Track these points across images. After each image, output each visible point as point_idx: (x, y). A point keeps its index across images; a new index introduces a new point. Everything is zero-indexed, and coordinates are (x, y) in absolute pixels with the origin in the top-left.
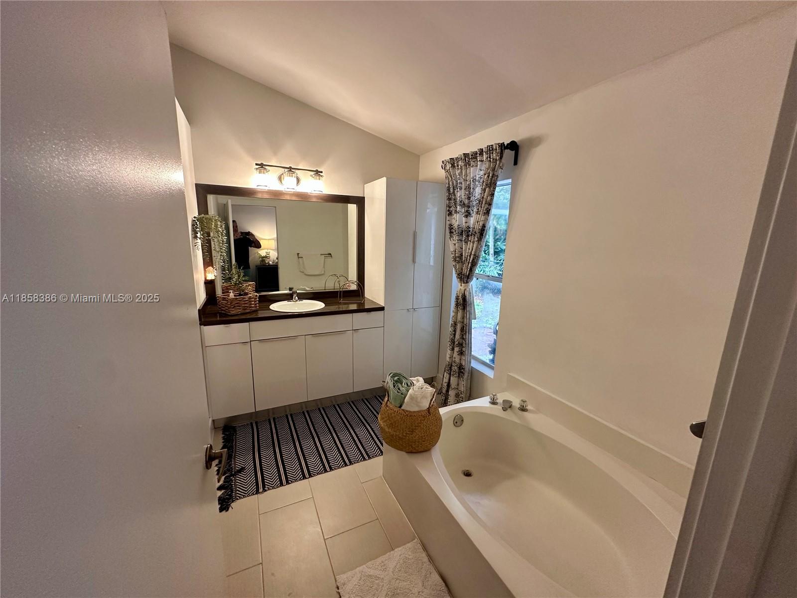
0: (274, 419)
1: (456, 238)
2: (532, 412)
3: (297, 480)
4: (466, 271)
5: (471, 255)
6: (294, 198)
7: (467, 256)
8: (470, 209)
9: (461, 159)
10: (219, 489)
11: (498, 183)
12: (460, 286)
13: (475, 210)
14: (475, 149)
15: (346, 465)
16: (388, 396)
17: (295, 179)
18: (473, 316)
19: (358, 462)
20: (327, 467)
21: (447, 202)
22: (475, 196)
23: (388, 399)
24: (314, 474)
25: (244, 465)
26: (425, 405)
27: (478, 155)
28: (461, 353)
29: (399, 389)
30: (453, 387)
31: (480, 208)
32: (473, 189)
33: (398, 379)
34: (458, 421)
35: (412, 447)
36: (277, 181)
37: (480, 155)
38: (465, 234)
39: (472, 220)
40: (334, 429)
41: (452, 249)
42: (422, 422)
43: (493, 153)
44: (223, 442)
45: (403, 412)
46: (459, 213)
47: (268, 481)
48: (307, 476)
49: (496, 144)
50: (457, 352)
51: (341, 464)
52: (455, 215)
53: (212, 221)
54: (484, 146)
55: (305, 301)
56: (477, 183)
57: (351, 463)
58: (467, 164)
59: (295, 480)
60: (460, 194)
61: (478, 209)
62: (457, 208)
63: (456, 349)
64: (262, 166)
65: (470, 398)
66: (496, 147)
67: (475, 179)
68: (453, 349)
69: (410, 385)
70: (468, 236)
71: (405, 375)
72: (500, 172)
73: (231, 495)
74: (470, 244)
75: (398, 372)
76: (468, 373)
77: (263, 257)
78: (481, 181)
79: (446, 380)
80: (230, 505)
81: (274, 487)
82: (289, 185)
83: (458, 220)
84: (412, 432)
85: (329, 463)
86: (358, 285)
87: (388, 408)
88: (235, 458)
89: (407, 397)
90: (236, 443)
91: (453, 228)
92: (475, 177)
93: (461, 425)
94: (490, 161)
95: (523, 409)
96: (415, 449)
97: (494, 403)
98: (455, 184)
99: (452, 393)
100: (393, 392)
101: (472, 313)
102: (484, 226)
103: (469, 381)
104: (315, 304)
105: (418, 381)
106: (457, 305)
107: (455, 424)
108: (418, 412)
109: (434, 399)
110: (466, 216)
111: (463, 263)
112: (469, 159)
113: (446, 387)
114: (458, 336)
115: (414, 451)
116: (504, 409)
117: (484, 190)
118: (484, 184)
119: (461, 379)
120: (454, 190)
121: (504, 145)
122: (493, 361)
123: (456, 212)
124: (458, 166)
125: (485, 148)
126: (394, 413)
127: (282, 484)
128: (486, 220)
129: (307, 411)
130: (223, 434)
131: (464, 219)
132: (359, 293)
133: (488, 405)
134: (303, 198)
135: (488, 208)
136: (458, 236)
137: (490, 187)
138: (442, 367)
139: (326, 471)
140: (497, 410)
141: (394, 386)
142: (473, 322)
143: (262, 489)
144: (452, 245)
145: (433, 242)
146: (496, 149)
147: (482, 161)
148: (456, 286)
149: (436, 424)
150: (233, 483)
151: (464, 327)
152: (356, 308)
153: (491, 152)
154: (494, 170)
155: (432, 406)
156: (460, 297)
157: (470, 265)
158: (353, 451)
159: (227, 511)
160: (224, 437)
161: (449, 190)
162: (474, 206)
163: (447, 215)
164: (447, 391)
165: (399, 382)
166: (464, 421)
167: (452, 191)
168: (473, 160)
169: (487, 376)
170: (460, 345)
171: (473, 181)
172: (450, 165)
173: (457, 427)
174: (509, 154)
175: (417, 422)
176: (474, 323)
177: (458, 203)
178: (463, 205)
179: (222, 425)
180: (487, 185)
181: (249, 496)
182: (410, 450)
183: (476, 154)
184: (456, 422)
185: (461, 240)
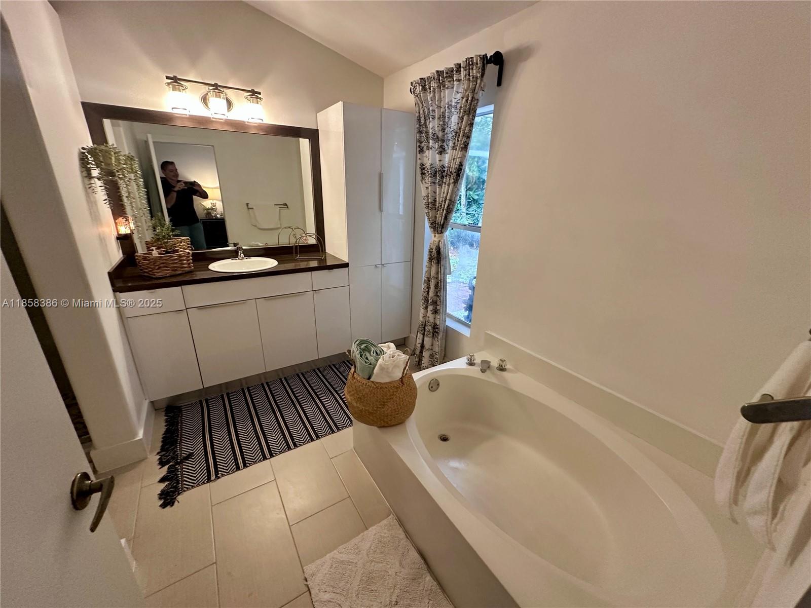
0: (228, 394)
1: (428, 180)
2: (511, 371)
3: (256, 462)
4: (440, 219)
5: (446, 200)
6: (226, 128)
7: (442, 201)
8: (445, 144)
9: (434, 78)
10: (162, 480)
11: (479, 111)
12: (433, 237)
13: (451, 144)
14: (451, 65)
15: (312, 440)
16: (355, 367)
17: (225, 101)
18: (447, 271)
19: (326, 435)
20: (291, 444)
21: (418, 135)
22: (450, 128)
23: (355, 370)
24: (276, 454)
25: (193, 450)
26: (398, 374)
27: (455, 72)
28: (436, 312)
29: (367, 358)
30: (427, 348)
31: (457, 142)
32: (449, 118)
33: (366, 347)
34: (434, 385)
35: (384, 421)
36: (201, 105)
37: (456, 72)
38: (438, 174)
39: (447, 158)
40: (298, 401)
41: (424, 194)
42: (395, 393)
43: (472, 69)
44: (166, 426)
45: (372, 384)
46: (431, 148)
47: (222, 467)
48: (268, 456)
49: (477, 56)
50: (431, 311)
51: (306, 440)
52: (427, 152)
53: (110, 154)
54: (461, 60)
55: (253, 259)
56: (453, 110)
57: (318, 437)
58: (441, 85)
59: (254, 462)
60: (433, 125)
61: (454, 143)
62: (429, 143)
63: (430, 308)
64: (175, 80)
65: (445, 359)
66: (477, 61)
67: (451, 105)
68: (426, 308)
69: (380, 353)
70: (442, 177)
71: (373, 342)
72: (480, 95)
73: (176, 488)
74: (445, 187)
75: (365, 339)
76: (443, 332)
77: (209, 209)
78: (458, 107)
79: (419, 341)
80: (175, 498)
81: (229, 472)
82: (216, 109)
83: (431, 158)
84: (383, 405)
85: (293, 440)
86: (318, 239)
87: (355, 380)
88: (181, 442)
89: (376, 367)
90: (182, 425)
91: (424, 169)
92: (450, 103)
93: (437, 389)
94: (469, 79)
95: (501, 369)
96: (387, 423)
97: (471, 363)
98: (426, 113)
99: (426, 354)
100: (359, 361)
101: (447, 268)
102: (461, 165)
103: (444, 341)
104: (265, 262)
105: (389, 347)
106: (430, 259)
107: (431, 389)
108: (390, 383)
109: (407, 367)
110: (440, 153)
111: (436, 210)
112: (444, 78)
113: (420, 348)
114: (431, 294)
115: (387, 425)
116: (483, 371)
117: (462, 119)
118: (462, 111)
119: (436, 339)
120: (425, 120)
121: (487, 57)
122: (468, 317)
123: (428, 148)
124: (430, 89)
125: (463, 62)
126: (362, 386)
127: (238, 468)
128: (464, 156)
129: (267, 383)
130: (165, 416)
131: (438, 157)
132: (319, 248)
133: (465, 366)
134: (239, 128)
135: (466, 142)
136: (431, 177)
137: (469, 115)
138: (415, 327)
139: (289, 449)
140: (475, 371)
141: (361, 356)
142: (447, 277)
143: (214, 476)
144: (424, 189)
145: (401, 188)
146: (477, 64)
147: (459, 80)
148: (429, 237)
149: (410, 394)
150: (179, 473)
151: (438, 283)
152: (317, 265)
153: (471, 67)
154: (473, 91)
155: (406, 375)
156: (434, 250)
157: (445, 212)
158: (319, 424)
159: (172, 506)
160: (167, 419)
161: (419, 120)
162: (449, 140)
163: (418, 152)
164: (421, 352)
165: (367, 351)
166: (440, 384)
167: (423, 121)
168: (449, 80)
169: (463, 335)
170: (435, 303)
171: (448, 107)
172: (421, 87)
173: (432, 391)
174: (492, 69)
175: (389, 394)
176: (449, 279)
177: (431, 136)
178: (436, 139)
179: (164, 405)
180: (465, 112)
181: (199, 485)
182: (383, 424)
183: (452, 71)
184: (432, 387)
185: (434, 183)
